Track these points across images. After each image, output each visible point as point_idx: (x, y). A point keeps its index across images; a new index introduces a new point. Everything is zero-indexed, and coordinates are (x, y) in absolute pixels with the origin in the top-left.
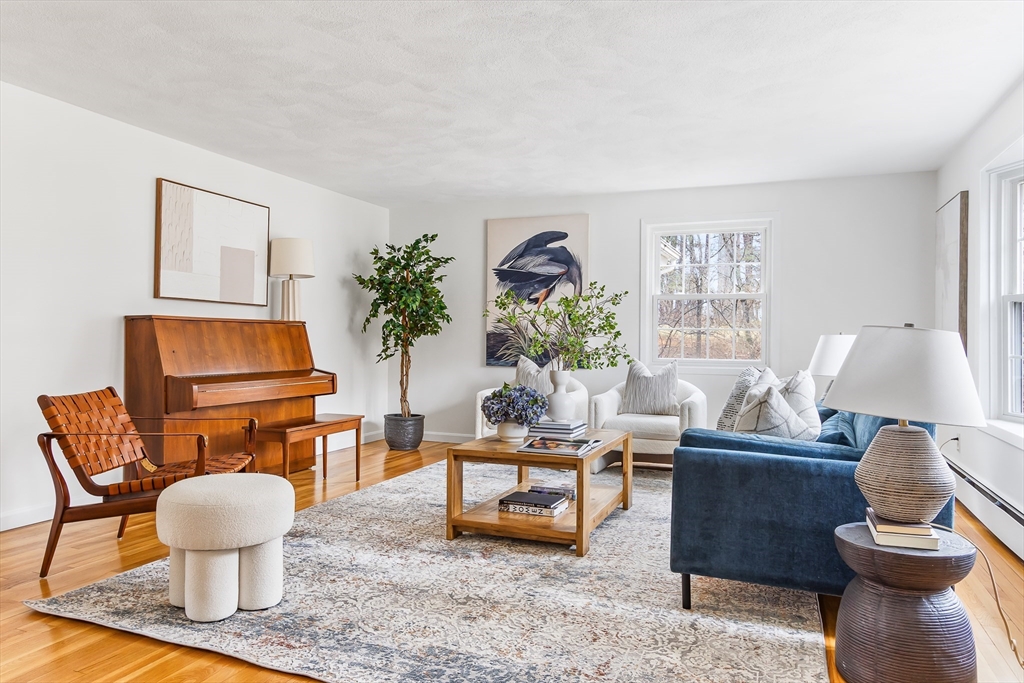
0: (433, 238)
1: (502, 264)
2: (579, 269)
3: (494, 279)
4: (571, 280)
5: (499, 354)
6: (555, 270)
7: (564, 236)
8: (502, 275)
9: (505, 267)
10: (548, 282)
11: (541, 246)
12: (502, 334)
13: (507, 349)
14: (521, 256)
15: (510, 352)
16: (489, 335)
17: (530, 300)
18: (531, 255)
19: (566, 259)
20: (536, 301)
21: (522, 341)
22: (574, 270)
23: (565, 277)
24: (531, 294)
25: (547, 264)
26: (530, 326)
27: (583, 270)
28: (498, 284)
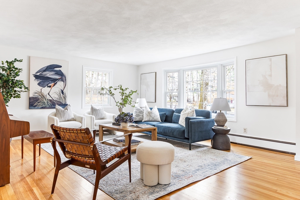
1: (37, 73)
2: (65, 77)
3: (33, 78)
4: (62, 80)
5: (35, 105)
6: (57, 77)
7: (60, 67)
8: (36, 77)
9: (38, 74)
10: (55, 81)
11: (52, 69)
12: (37, 98)
13: (39, 103)
14: (44, 71)
15: (39, 104)
16: (30, 98)
17: (48, 86)
18: (48, 71)
20: (50, 87)
21: (44, 100)
22: (64, 78)
23: (60, 79)
24: (48, 84)
25: (54, 75)
26: (48, 95)
28: (35, 80)
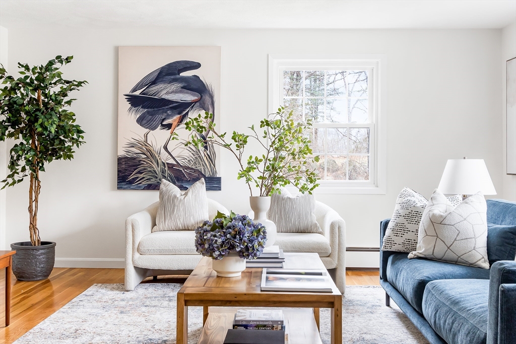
0: (68, 60)
1: (134, 90)
2: (212, 97)
3: (125, 105)
4: (203, 107)
5: (131, 178)
6: (189, 97)
7: (197, 66)
8: (134, 101)
9: (137, 93)
10: (181, 108)
11: (174, 74)
12: (134, 159)
13: (140, 172)
14: (154, 83)
15: (142, 176)
16: (120, 160)
17: (163, 125)
18: (163, 82)
19: (199, 88)
20: (169, 126)
21: (155, 166)
22: (207, 98)
23: (198, 104)
24: (164, 120)
25: (181, 92)
26: (163, 150)
27: (216, 99)
28: (130, 109)
